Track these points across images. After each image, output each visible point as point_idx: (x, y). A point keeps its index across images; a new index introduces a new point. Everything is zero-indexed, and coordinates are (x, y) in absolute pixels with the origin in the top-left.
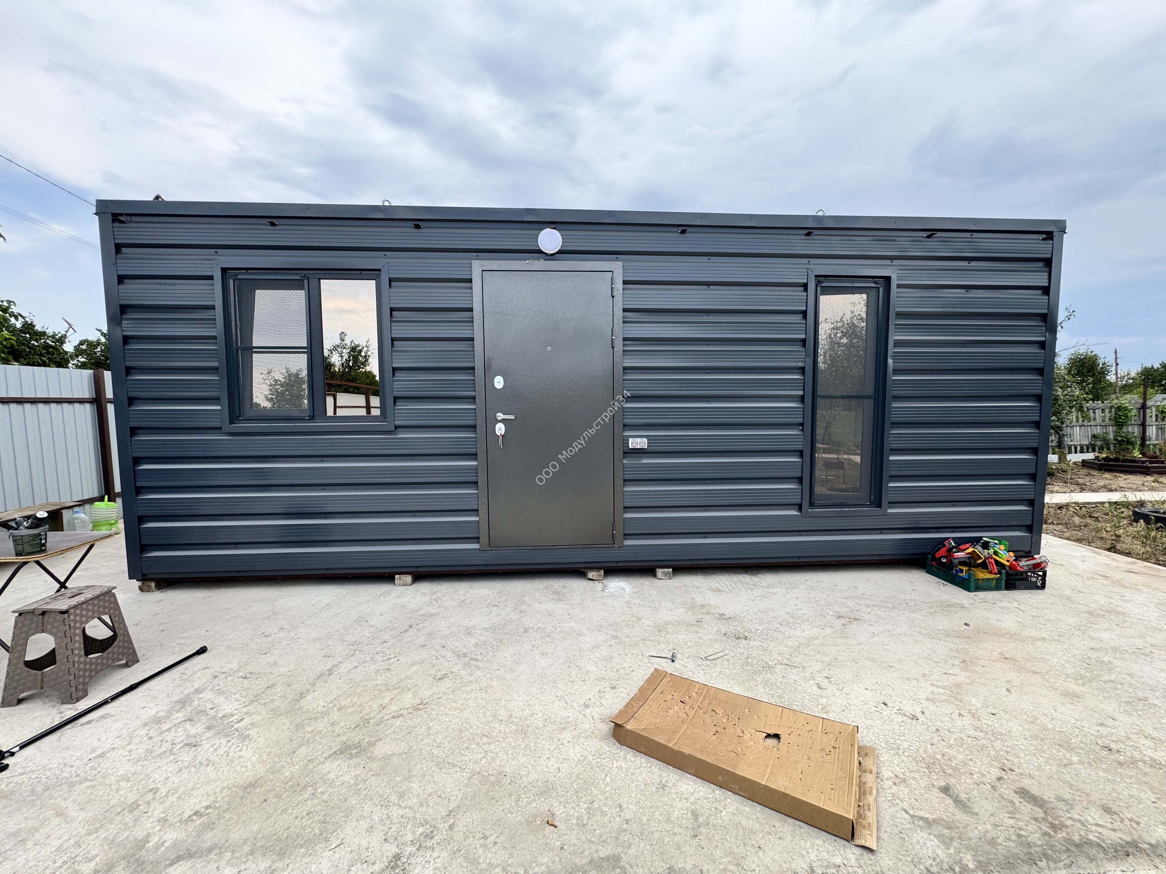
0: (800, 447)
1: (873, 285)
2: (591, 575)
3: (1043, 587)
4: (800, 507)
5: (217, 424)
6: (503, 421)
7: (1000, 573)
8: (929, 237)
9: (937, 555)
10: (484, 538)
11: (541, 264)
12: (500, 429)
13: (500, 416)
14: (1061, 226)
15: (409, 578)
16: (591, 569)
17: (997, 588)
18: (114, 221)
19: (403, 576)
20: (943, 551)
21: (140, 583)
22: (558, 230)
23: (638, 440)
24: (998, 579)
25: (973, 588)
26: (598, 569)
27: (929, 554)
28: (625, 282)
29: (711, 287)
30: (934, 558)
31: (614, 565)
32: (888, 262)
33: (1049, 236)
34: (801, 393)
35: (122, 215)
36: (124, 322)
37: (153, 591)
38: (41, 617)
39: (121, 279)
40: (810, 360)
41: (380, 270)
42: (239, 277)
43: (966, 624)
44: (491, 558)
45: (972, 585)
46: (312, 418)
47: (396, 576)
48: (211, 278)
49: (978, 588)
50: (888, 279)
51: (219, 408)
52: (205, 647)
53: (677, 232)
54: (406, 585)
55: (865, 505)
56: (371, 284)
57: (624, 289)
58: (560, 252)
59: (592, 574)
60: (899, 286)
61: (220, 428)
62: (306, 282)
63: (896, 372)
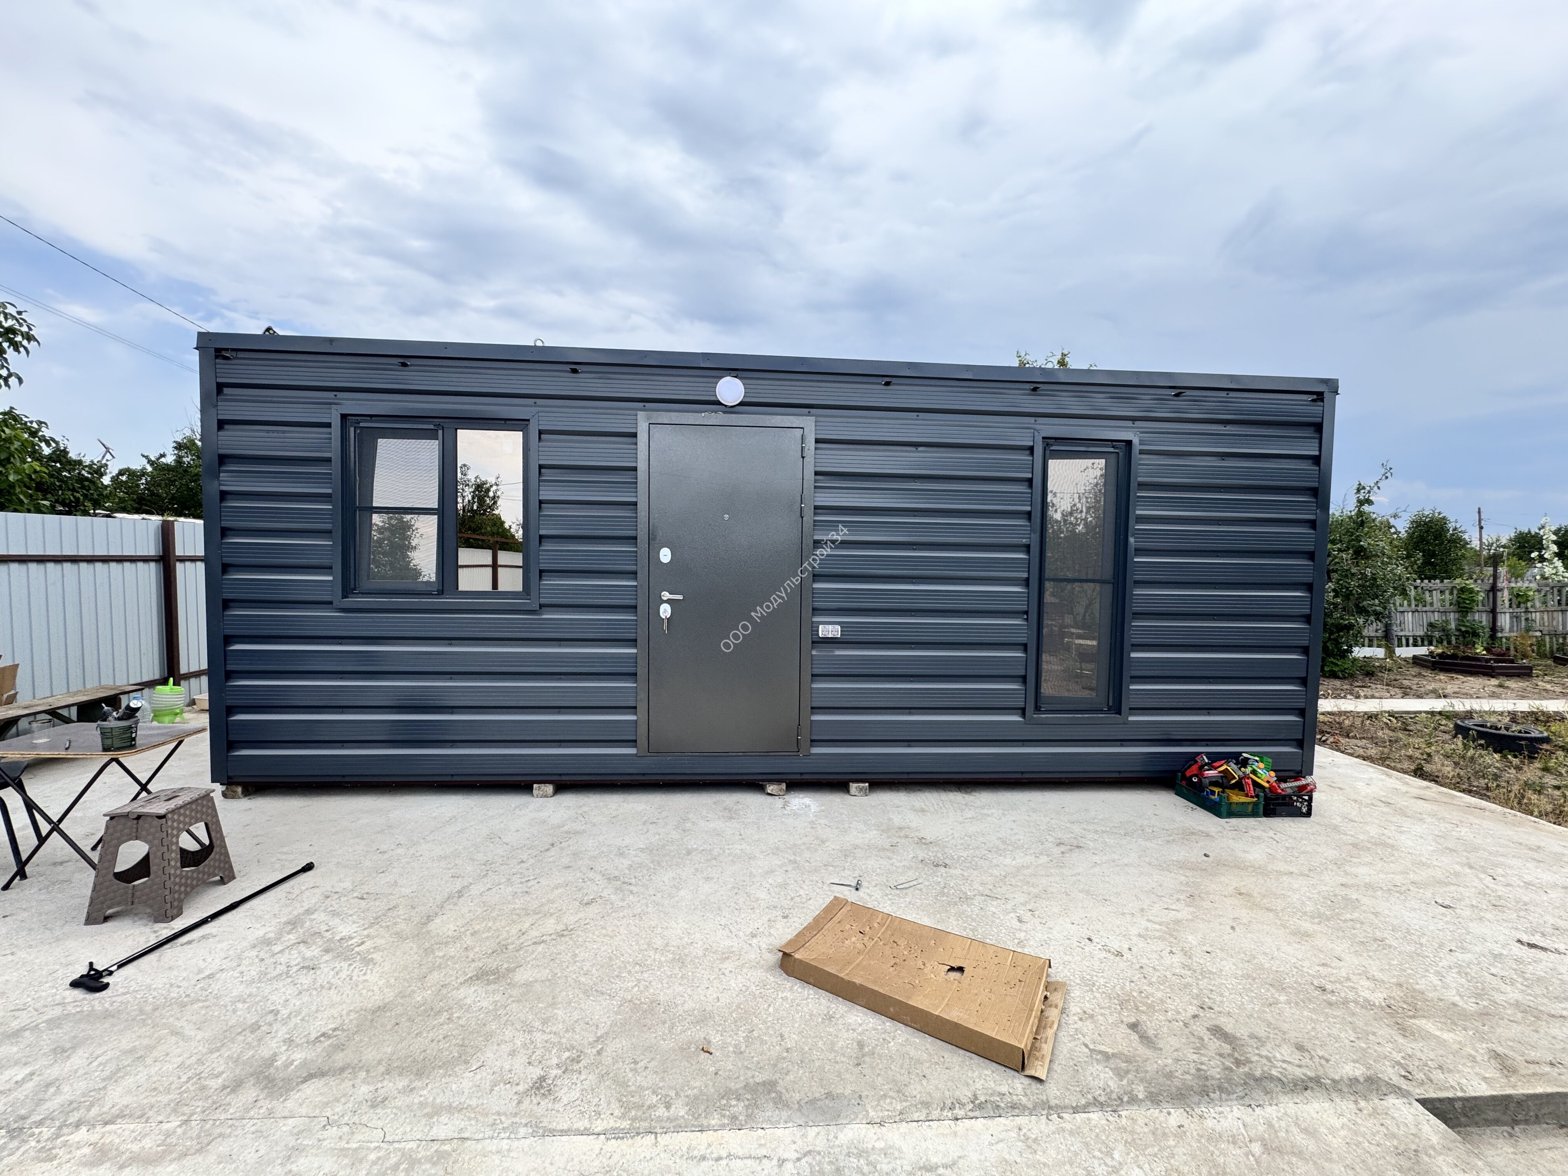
0: (1024, 640)
1: (1112, 450)
2: (770, 788)
3: (1308, 814)
4: (1023, 712)
5: (327, 598)
6: (669, 601)
7: (1257, 796)
8: (1177, 395)
9: (1188, 774)
10: (642, 741)
11: (719, 418)
12: (665, 611)
13: (666, 595)
14: (1332, 386)
15: (550, 789)
16: (771, 781)
17: (1254, 814)
18: (217, 357)
19: (542, 786)
20: (1194, 769)
21: (224, 788)
22: (740, 378)
23: (830, 627)
24: (1255, 804)
25: (1225, 814)
26: (779, 781)
27: (1179, 771)
28: (817, 441)
29: (920, 449)
30: (1184, 777)
31: (798, 777)
32: (1129, 423)
33: (1319, 397)
34: (1025, 575)
35: (227, 350)
36: (221, 475)
37: (239, 798)
38: (135, 822)
39: (222, 424)
40: (1036, 537)
41: (528, 420)
42: (362, 425)
43: (1206, 855)
44: (651, 766)
45: (1224, 809)
46: (441, 593)
47: (535, 786)
48: (328, 425)
49: (1231, 814)
50: (1129, 443)
51: (331, 578)
52: (312, 863)
53: (880, 384)
54: (546, 796)
55: (1101, 711)
56: (518, 436)
57: (816, 449)
58: (741, 404)
59: (772, 787)
60: (1142, 452)
61: (331, 603)
62: (440, 432)
63: (1140, 552)
